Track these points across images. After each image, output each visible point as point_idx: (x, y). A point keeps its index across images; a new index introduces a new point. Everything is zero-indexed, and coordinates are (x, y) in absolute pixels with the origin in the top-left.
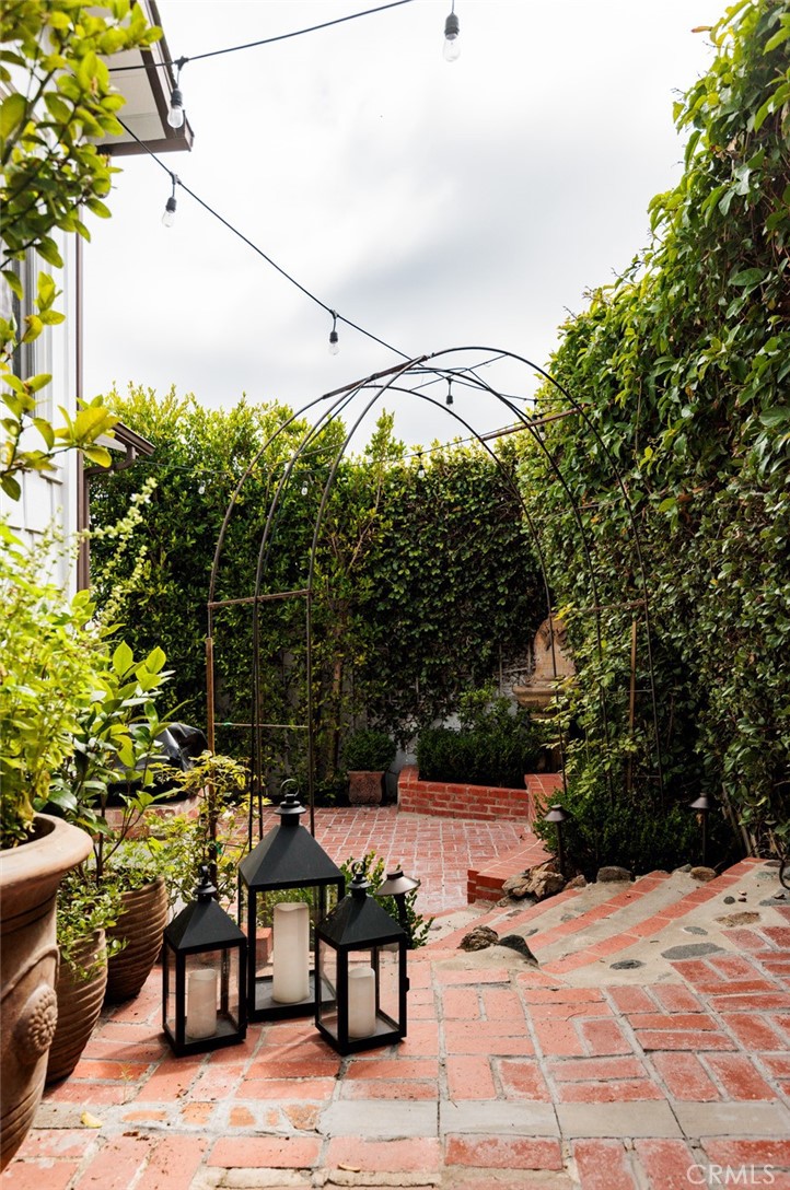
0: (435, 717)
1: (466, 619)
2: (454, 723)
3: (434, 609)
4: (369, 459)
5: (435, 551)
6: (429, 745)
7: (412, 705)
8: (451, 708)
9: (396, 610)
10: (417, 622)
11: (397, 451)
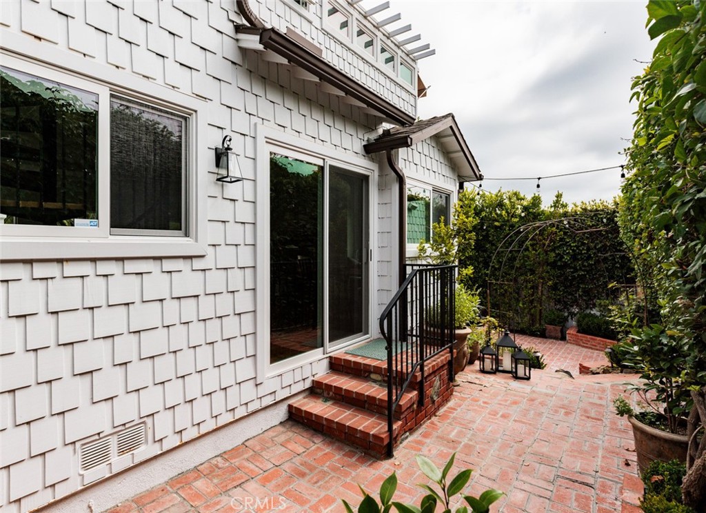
0: (587, 308)
1: (599, 270)
2: (595, 312)
3: (584, 266)
4: (553, 209)
5: (583, 244)
6: (581, 319)
7: (575, 302)
8: (594, 306)
9: (566, 265)
10: (576, 270)
11: (564, 206)
